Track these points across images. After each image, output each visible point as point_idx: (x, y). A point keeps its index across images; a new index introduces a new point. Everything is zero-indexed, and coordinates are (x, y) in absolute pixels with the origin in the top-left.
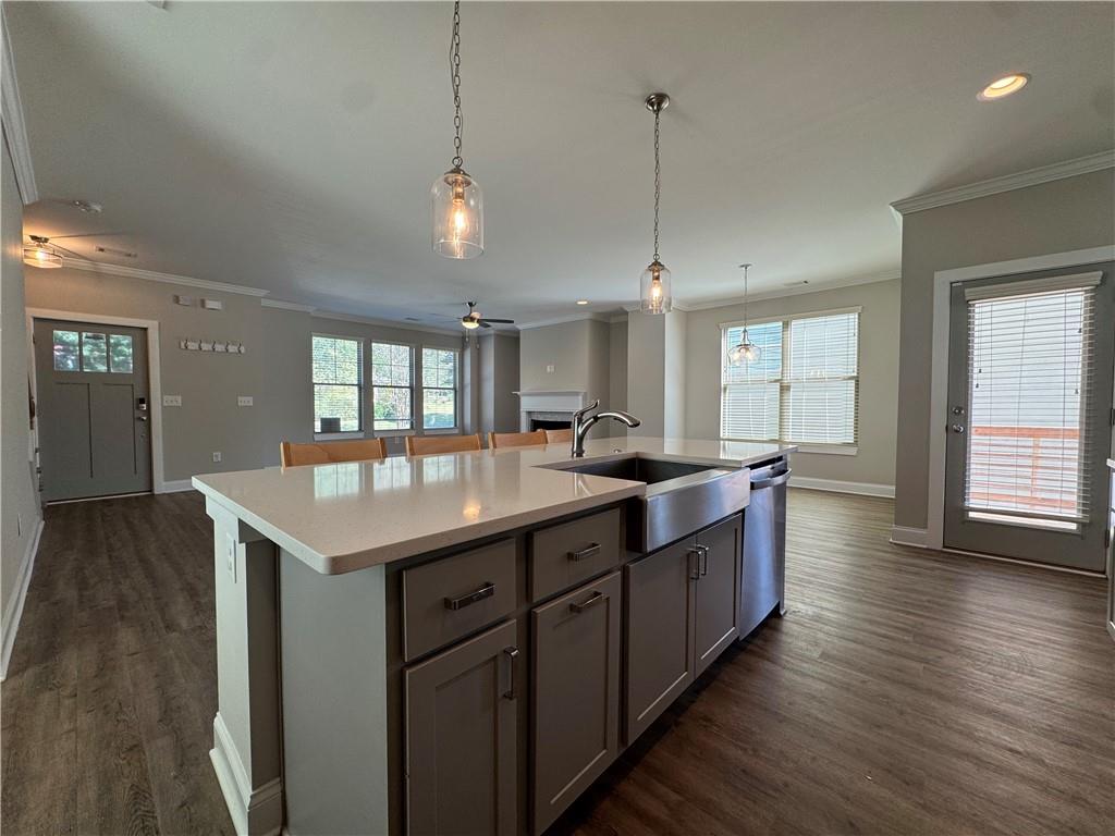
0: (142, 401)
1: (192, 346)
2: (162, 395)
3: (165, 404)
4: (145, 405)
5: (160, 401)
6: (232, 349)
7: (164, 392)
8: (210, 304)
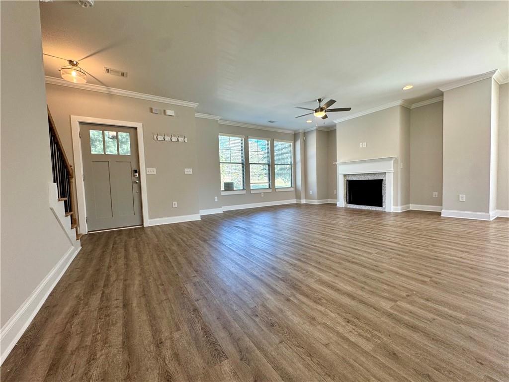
0: (136, 172)
1: (160, 138)
2: (146, 168)
3: (147, 173)
4: (137, 174)
5: (145, 172)
6: (181, 139)
7: (147, 166)
8: (169, 112)
